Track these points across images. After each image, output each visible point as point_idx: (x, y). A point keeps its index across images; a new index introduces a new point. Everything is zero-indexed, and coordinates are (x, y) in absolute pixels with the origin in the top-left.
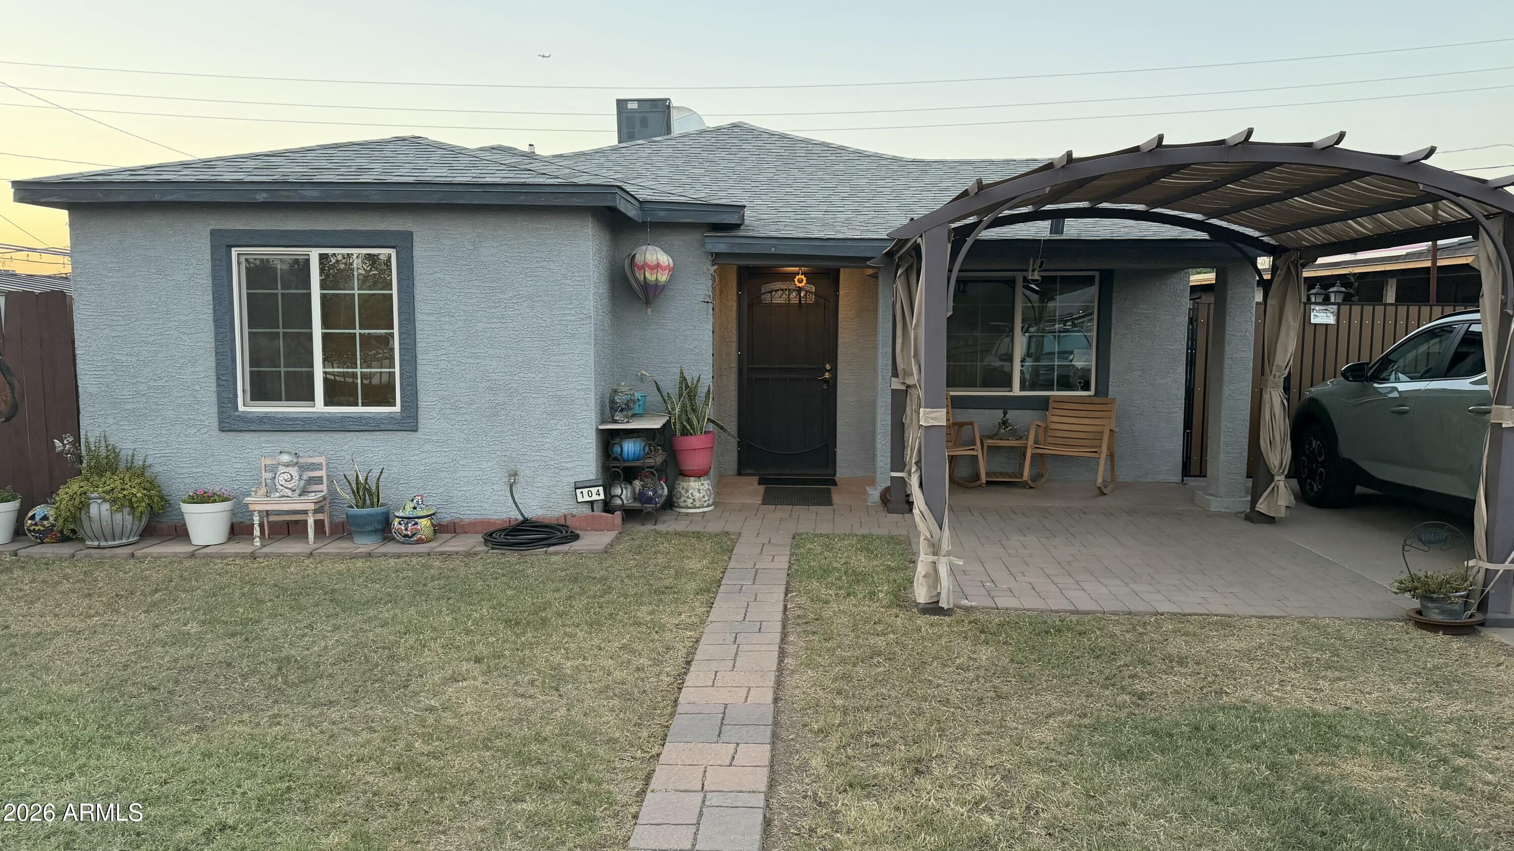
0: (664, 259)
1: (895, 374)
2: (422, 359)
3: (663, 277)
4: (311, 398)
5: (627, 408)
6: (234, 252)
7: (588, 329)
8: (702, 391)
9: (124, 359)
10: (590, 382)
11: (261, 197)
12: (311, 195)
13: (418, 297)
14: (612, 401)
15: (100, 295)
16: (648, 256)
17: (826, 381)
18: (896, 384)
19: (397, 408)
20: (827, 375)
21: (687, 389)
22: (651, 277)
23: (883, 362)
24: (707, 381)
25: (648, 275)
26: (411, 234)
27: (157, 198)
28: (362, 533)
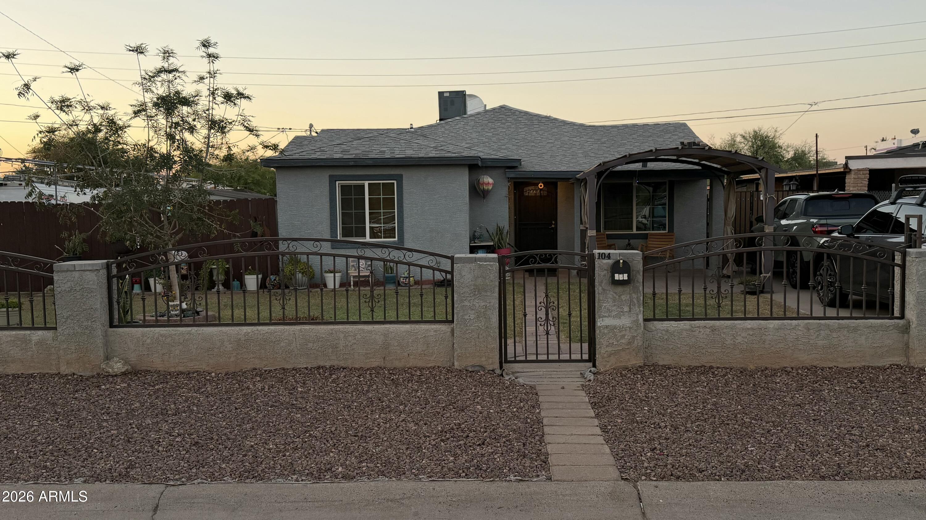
0: (491, 181)
1: (581, 223)
2: (406, 220)
3: (490, 187)
4: (364, 236)
5: (480, 238)
6: (337, 183)
7: (466, 208)
8: (505, 232)
9: (296, 223)
10: (467, 228)
11: (352, 163)
12: (370, 162)
13: (404, 198)
14: (474, 235)
15: (287, 199)
16: (485, 180)
17: (552, 228)
18: (582, 227)
19: (396, 239)
20: (553, 226)
21: (500, 231)
22: (486, 188)
23: (577, 219)
24: (507, 228)
25: (485, 187)
26: (402, 175)
27: (314, 164)
28: (390, 283)
